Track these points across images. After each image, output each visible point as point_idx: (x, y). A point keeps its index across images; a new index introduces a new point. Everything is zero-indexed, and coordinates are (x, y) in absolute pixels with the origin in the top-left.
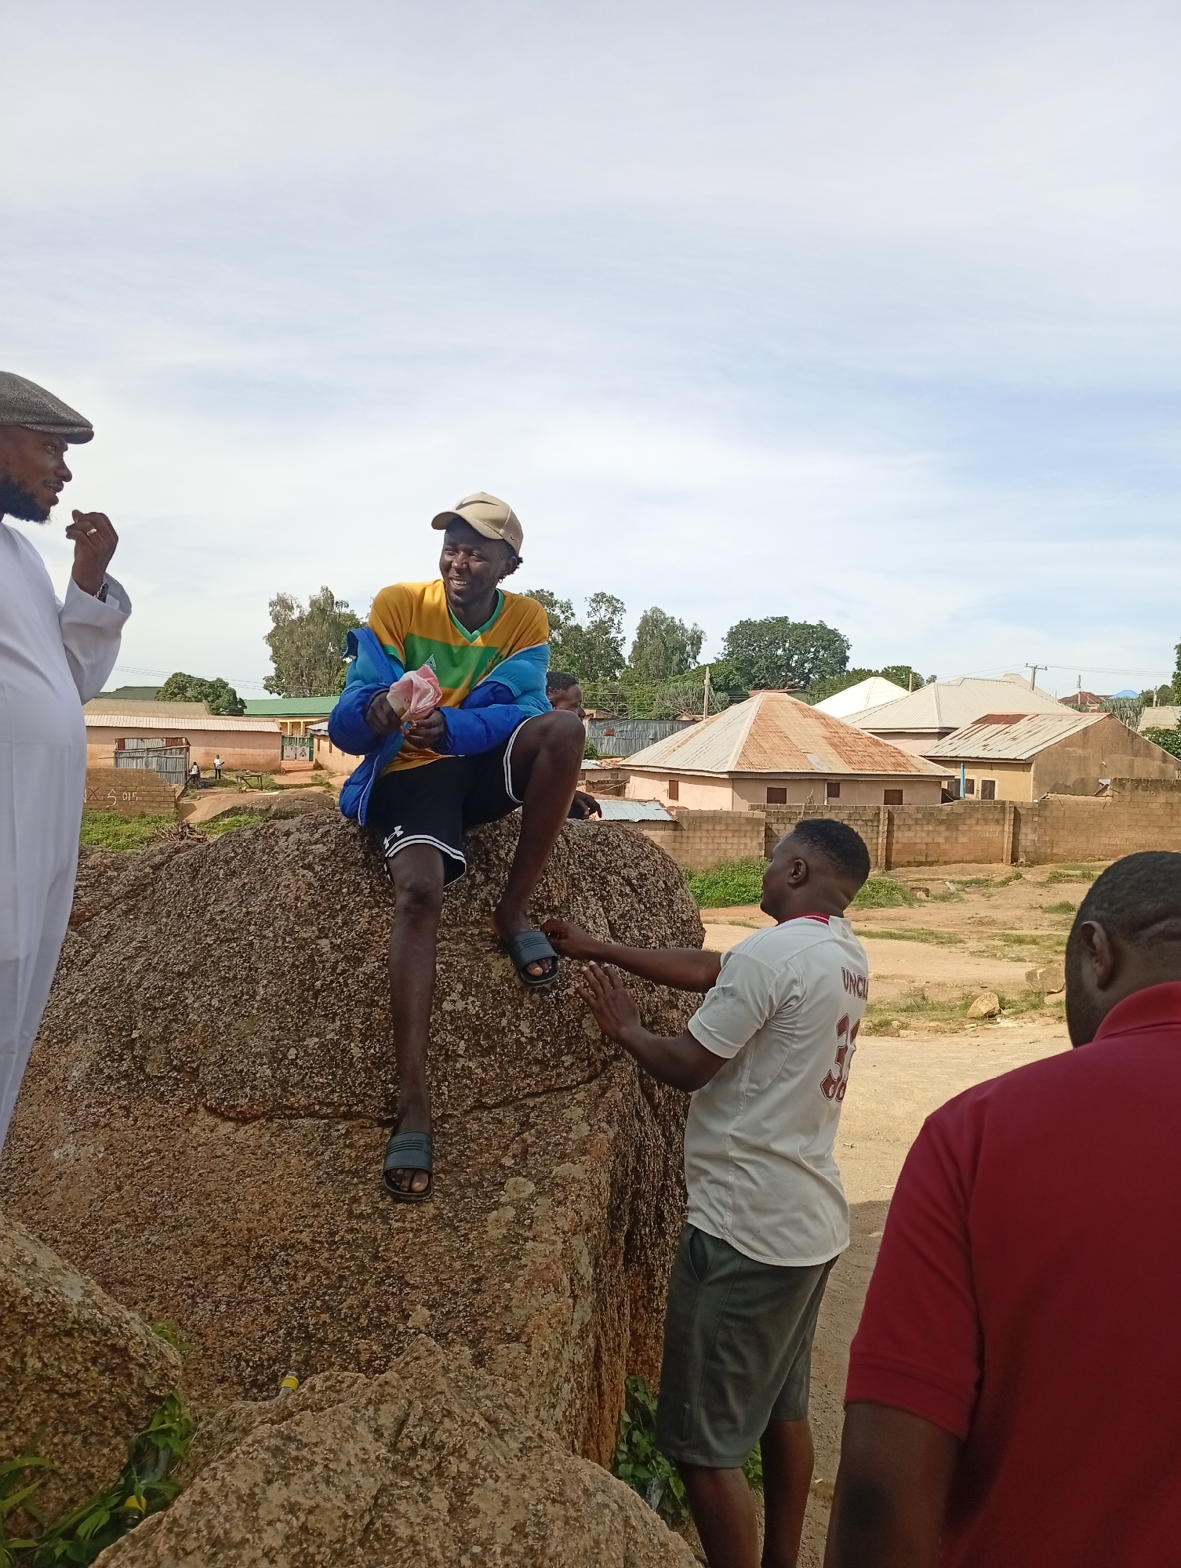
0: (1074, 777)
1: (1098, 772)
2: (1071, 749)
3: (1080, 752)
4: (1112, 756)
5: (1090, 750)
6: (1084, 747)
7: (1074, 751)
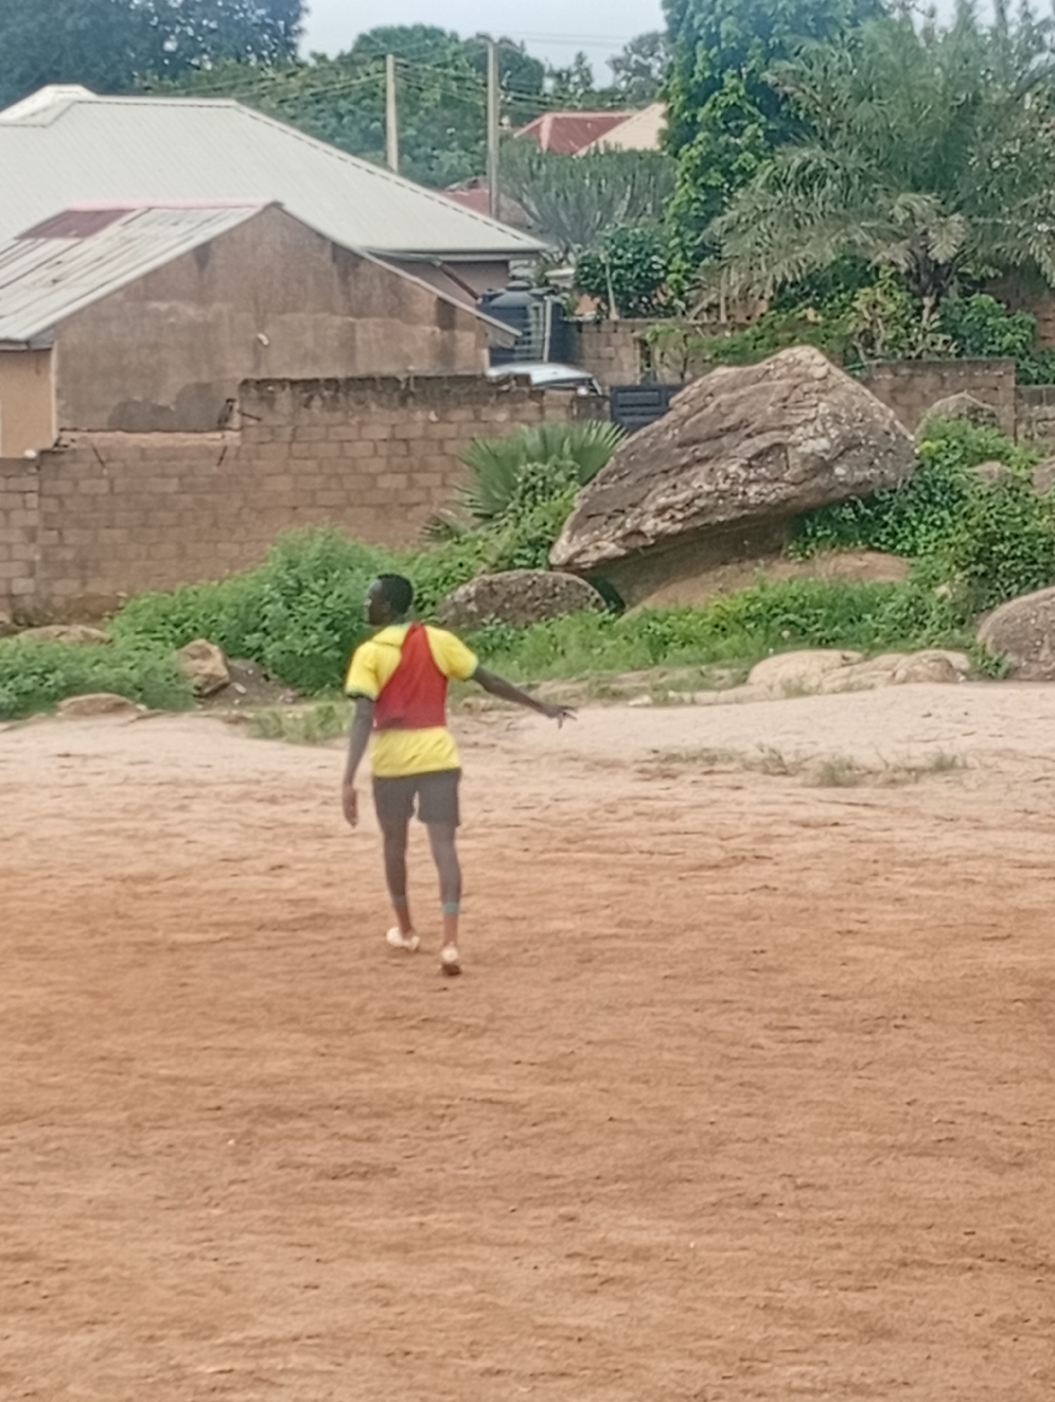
0: (175, 382)
1: (248, 364)
2: (163, 306)
3: (190, 311)
4: (287, 317)
5: (217, 306)
6: (201, 297)
7: (171, 312)
